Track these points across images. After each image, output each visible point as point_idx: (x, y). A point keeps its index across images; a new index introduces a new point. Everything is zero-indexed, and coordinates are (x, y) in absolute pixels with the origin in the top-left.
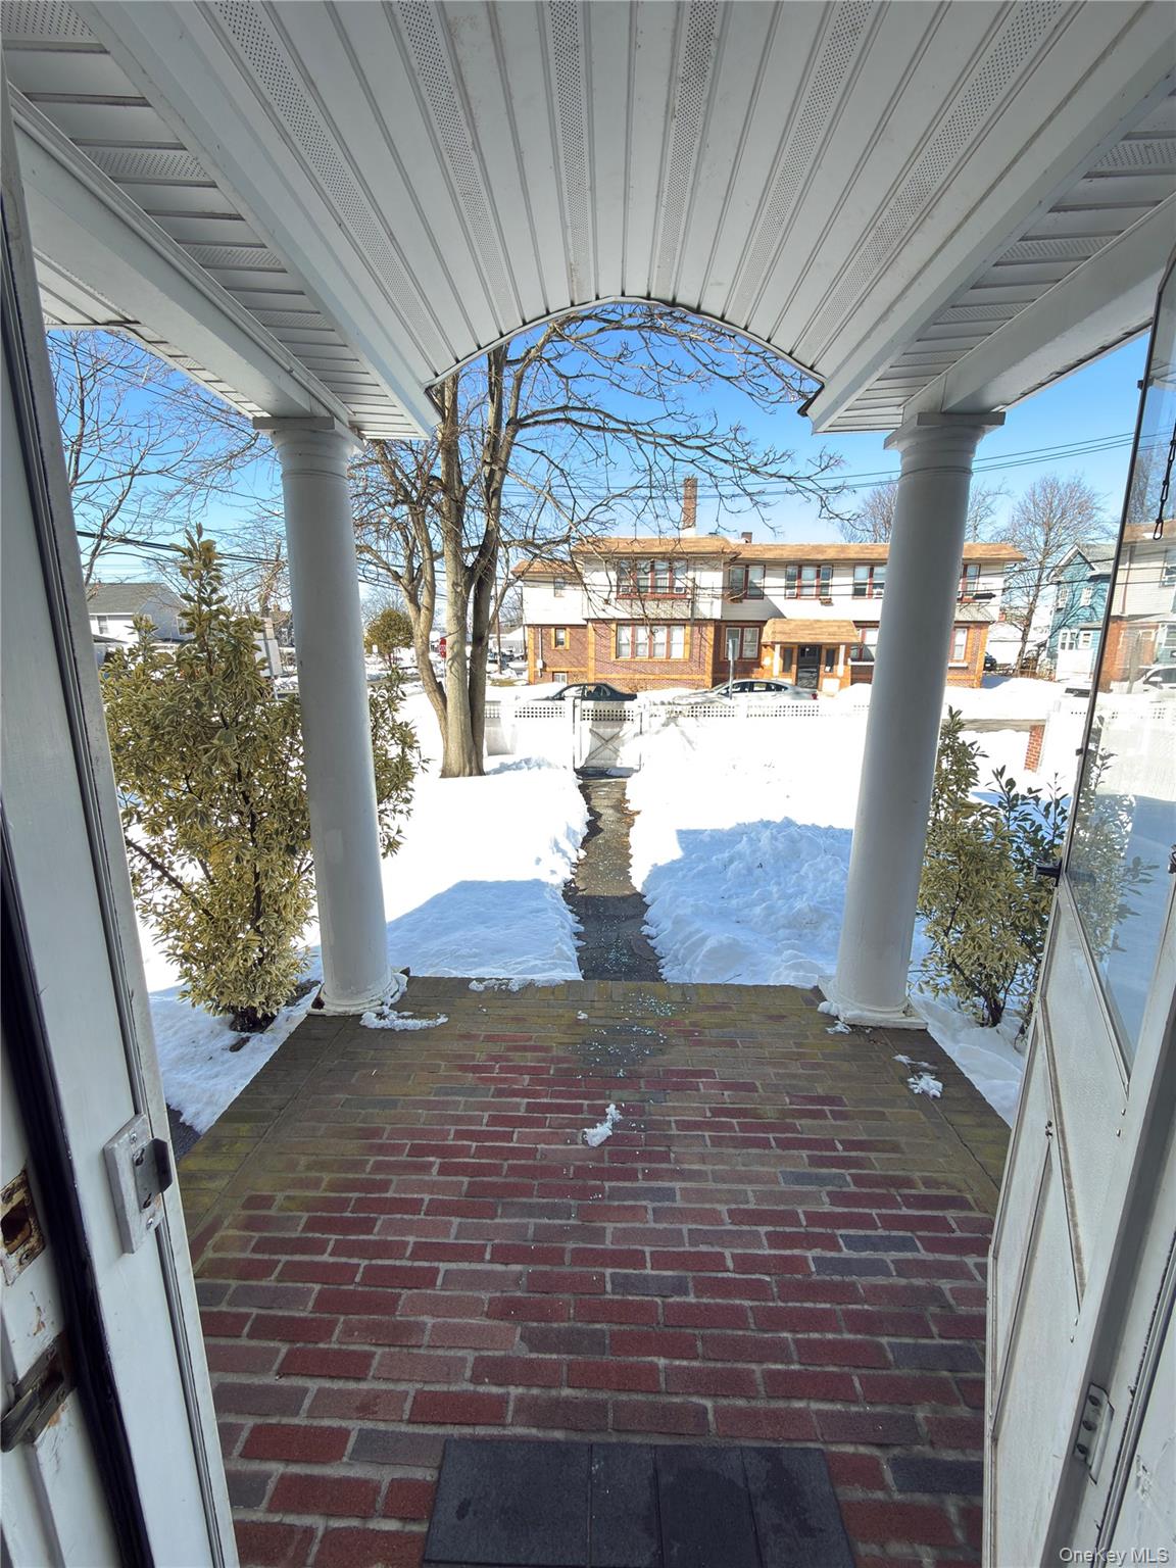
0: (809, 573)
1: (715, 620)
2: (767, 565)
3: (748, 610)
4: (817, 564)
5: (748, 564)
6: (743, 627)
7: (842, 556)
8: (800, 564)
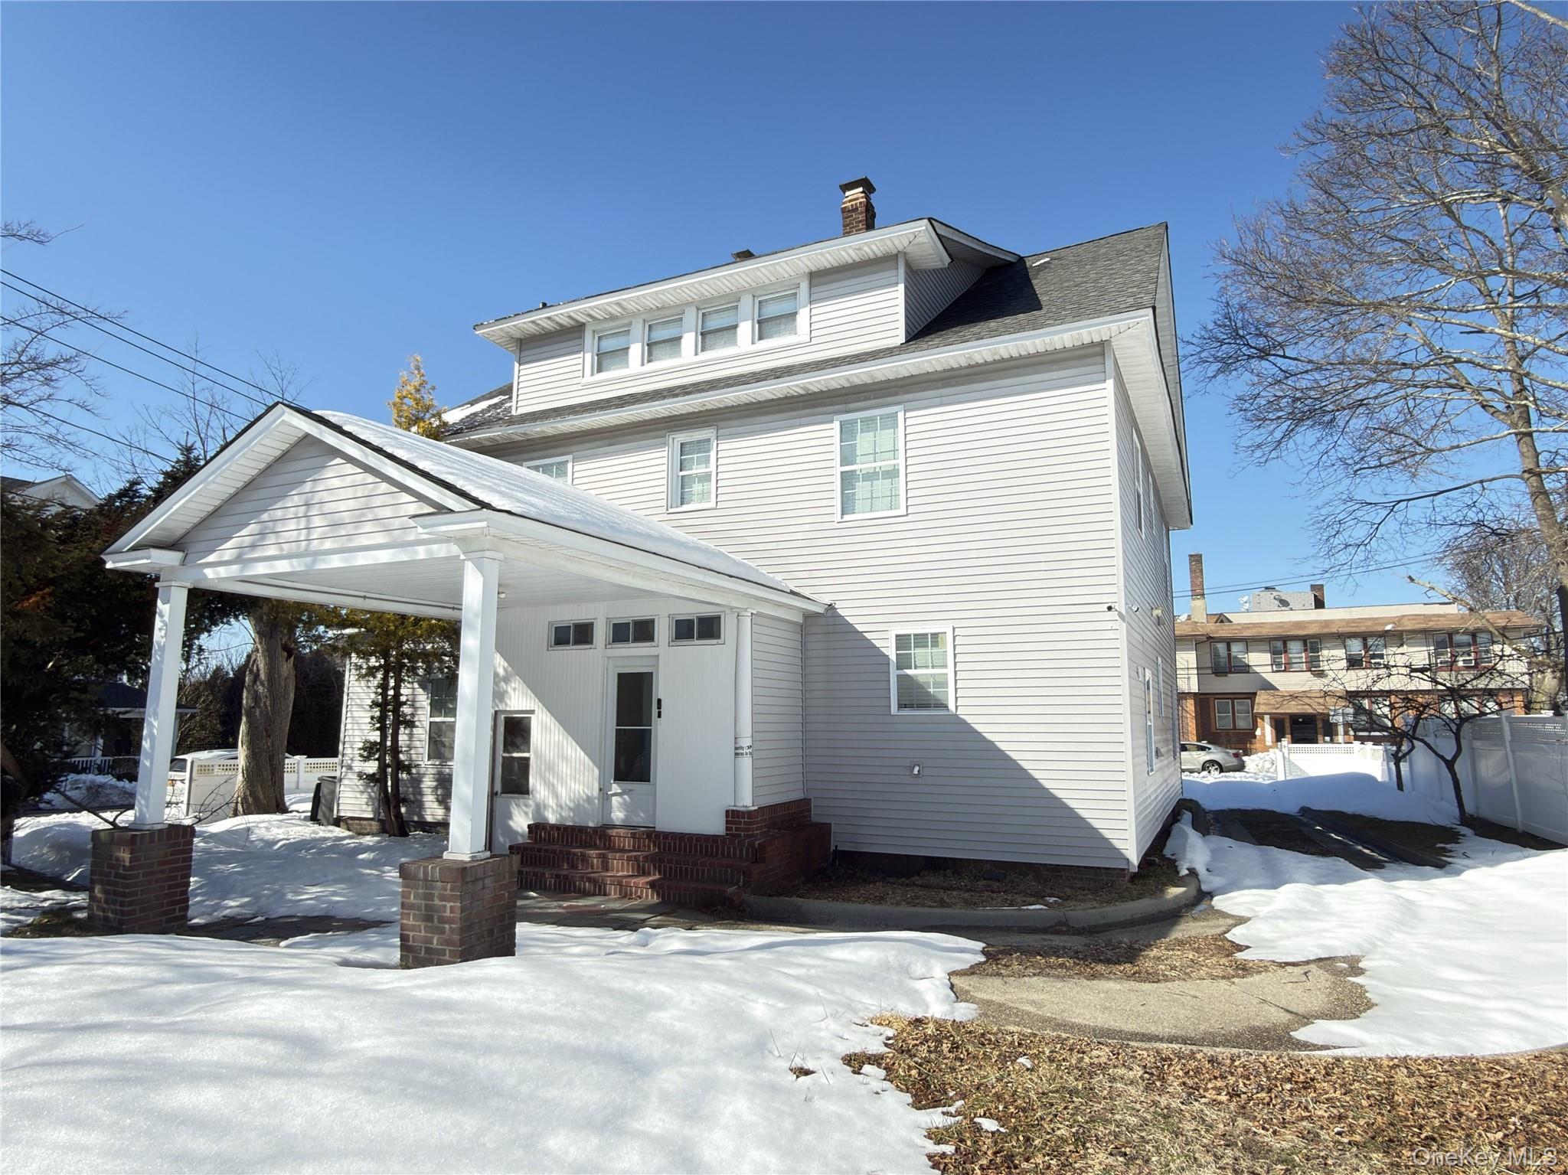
0: (1295, 647)
1: (1195, 694)
2: (1251, 642)
3: (1233, 683)
4: (1304, 639)
5: (1229, 642)
6: (1233, 700)
7: (1326, 631)
8: (1285, 640)
